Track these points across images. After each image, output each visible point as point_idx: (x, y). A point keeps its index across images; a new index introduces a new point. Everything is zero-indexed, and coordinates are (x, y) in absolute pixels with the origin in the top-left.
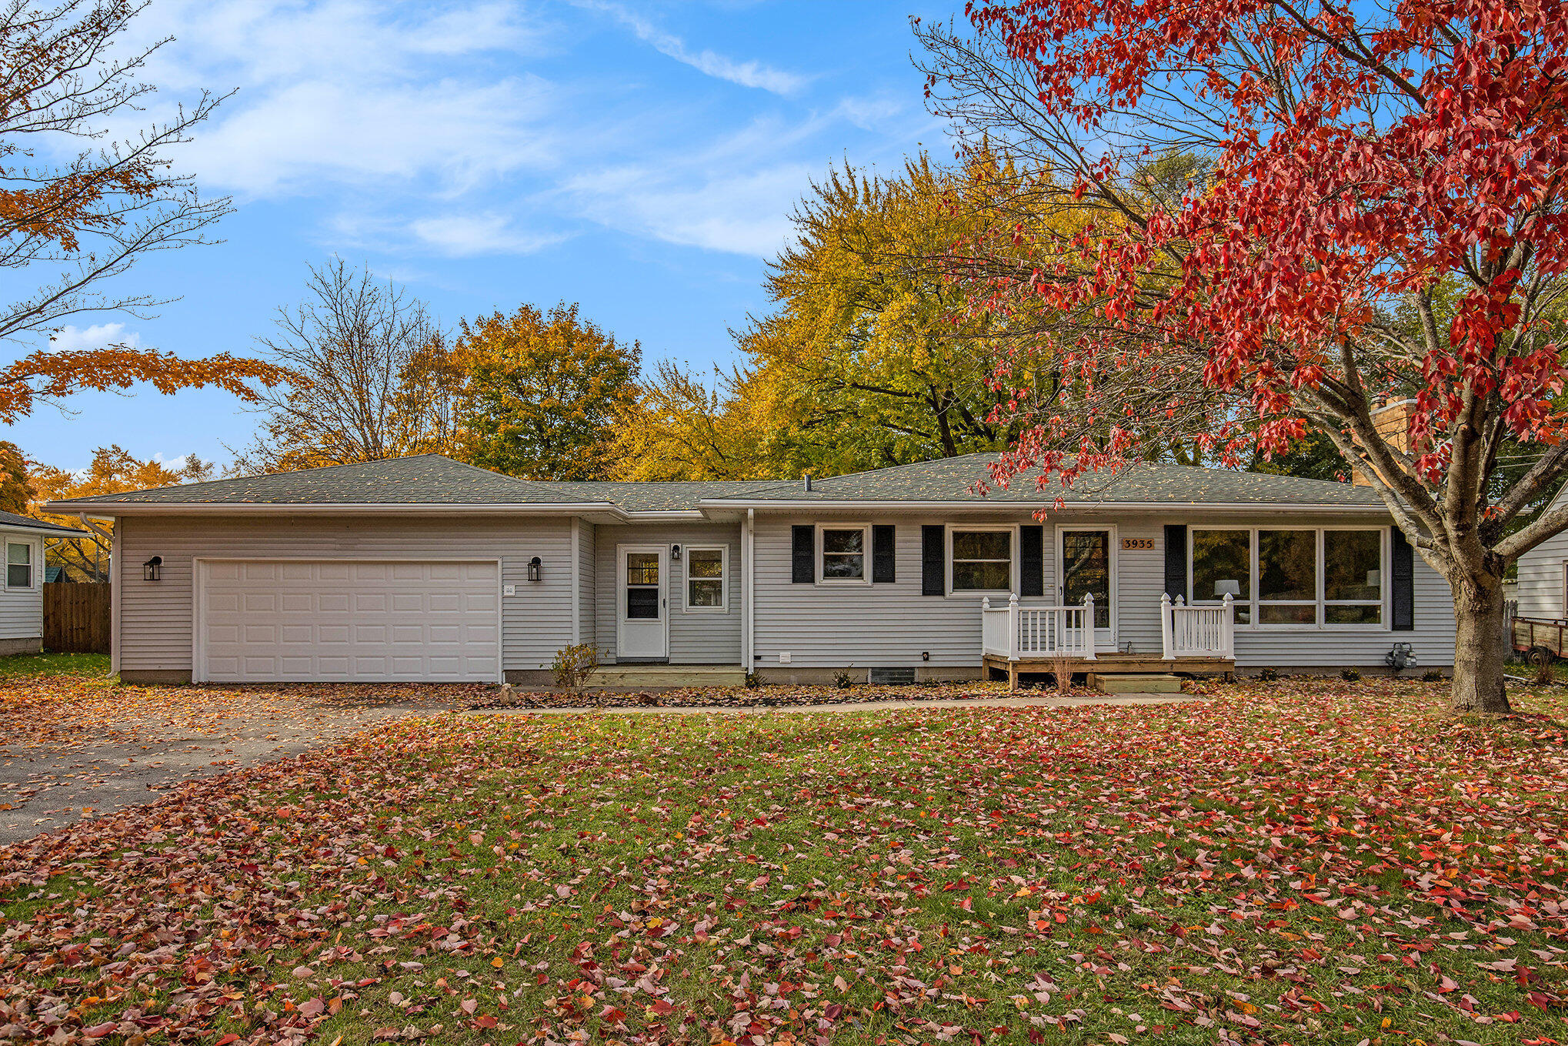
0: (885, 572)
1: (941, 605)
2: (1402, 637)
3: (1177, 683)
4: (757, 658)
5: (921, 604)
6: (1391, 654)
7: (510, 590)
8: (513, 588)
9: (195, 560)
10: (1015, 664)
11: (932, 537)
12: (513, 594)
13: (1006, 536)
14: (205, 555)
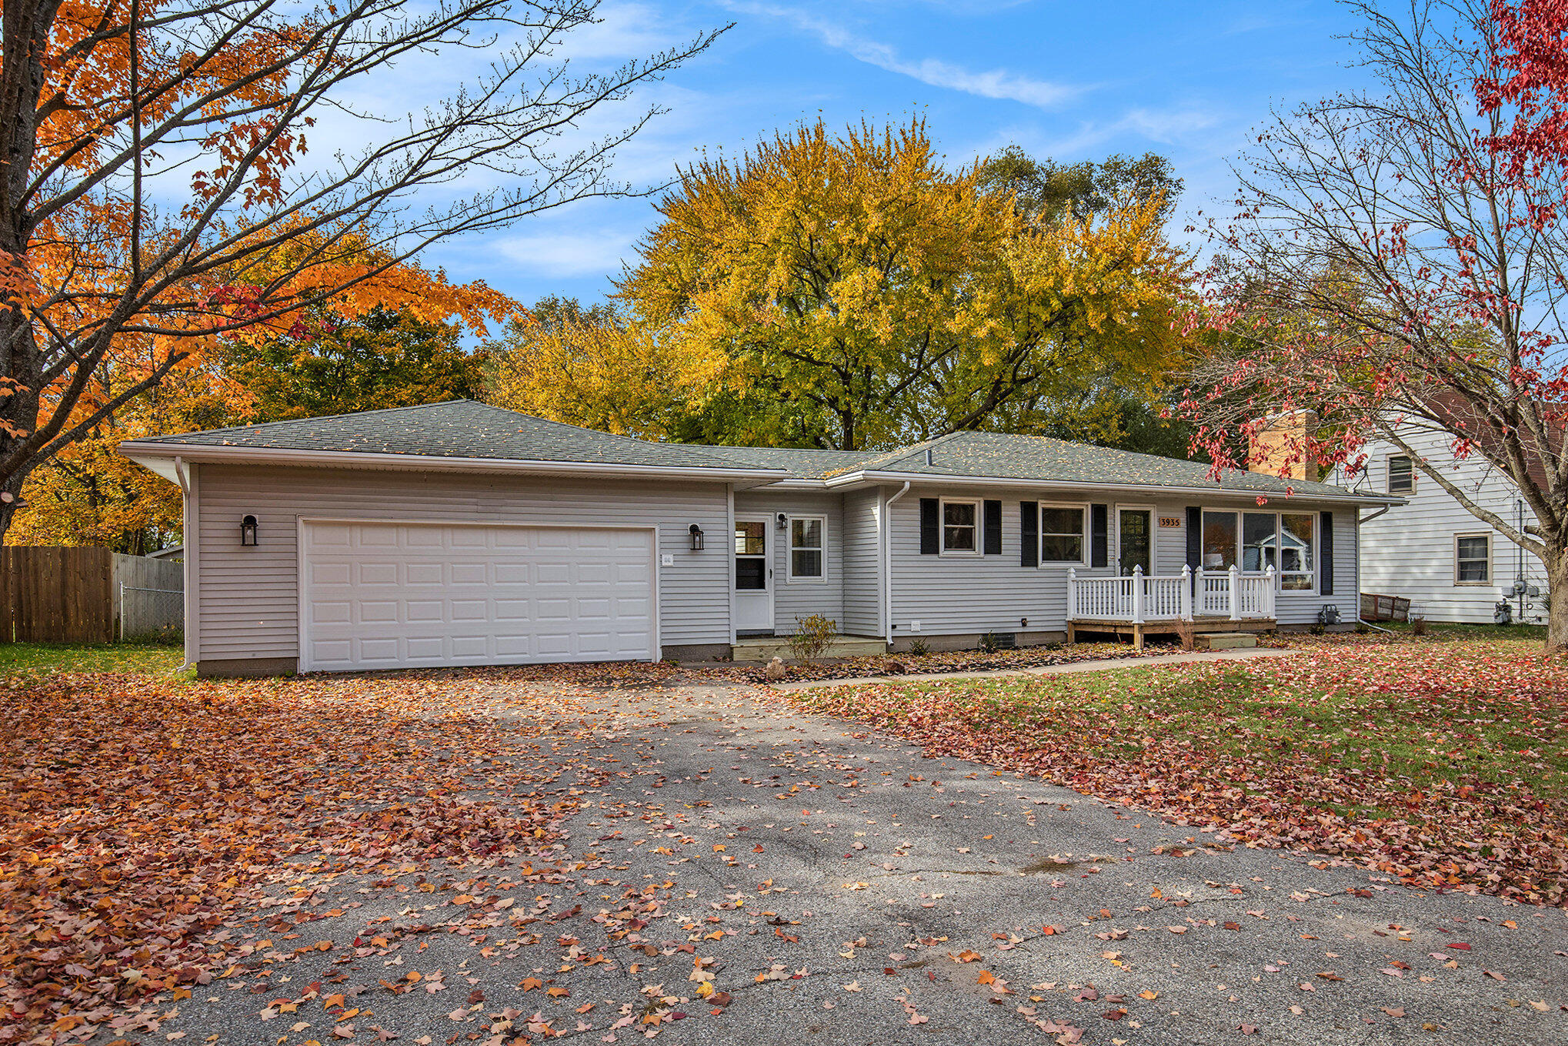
0: (993, 545)
1: (1033, 575)
2: (1327, 600)
3: (1253, 639)
4: (894, 627)
5: (1021, 575)
6: (1321, 614)
7: (668, 559)
8: (671, 557)
9: (300, 521)
10: (1141, 627)
11: (1029, 511)
12: (670, 564)
13: (1079, 513)
14: (311, 515)
